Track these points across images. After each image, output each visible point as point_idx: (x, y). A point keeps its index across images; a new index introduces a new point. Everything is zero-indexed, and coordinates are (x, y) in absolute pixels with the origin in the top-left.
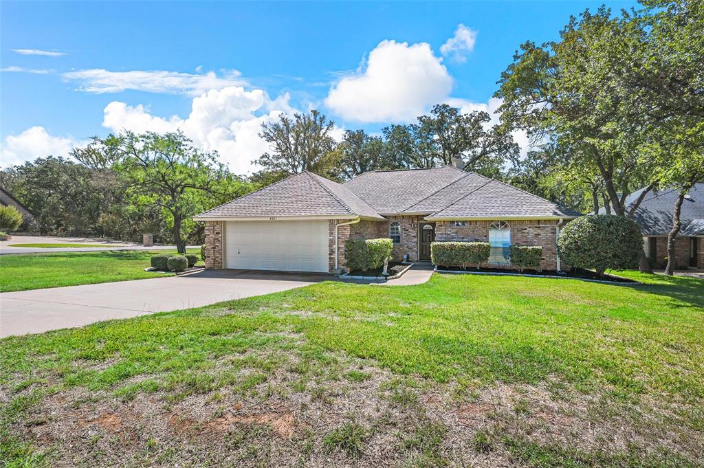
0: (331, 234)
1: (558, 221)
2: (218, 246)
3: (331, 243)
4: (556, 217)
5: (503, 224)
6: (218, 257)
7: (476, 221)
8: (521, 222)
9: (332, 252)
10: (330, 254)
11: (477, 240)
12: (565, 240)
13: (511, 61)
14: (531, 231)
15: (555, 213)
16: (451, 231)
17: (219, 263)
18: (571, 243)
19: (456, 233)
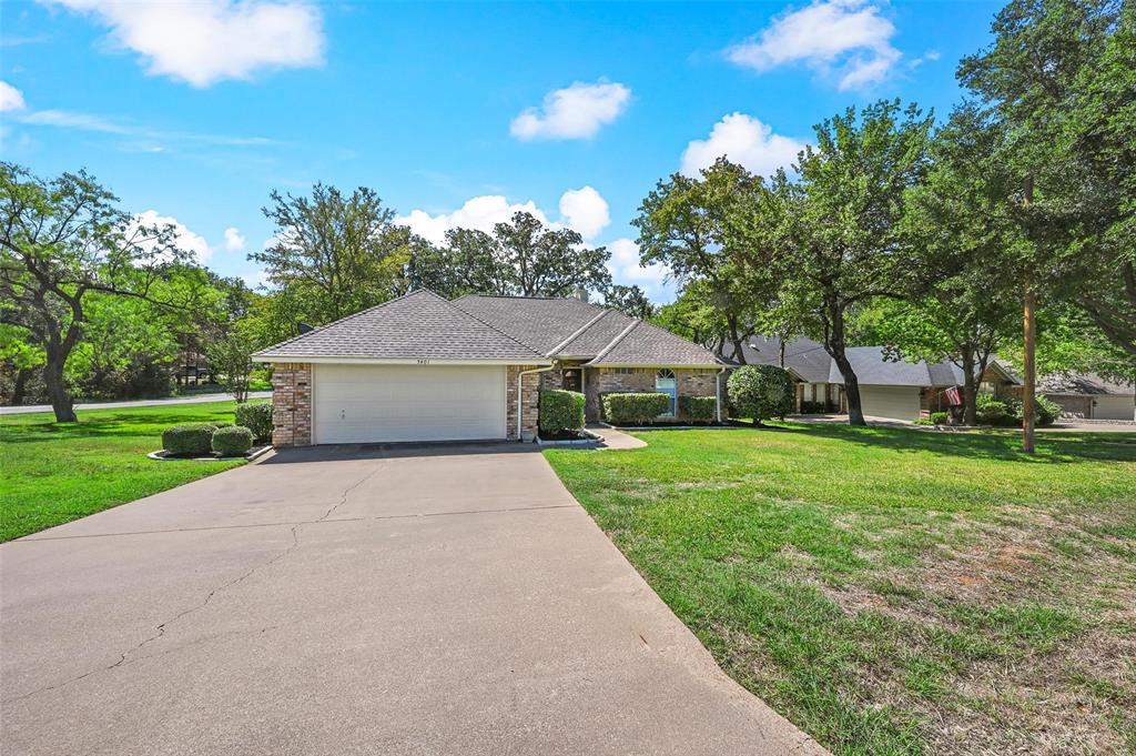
0: (511, 384)
1: (721, 370)
2: (302, 406)
3: (512, 397)
4: (719, 366)
5: (666, 373)
6: (301, 425)
7: (643, 369)
8: (687, 370)
9: (511, 410)
10: (508, 413)
11: (643, 391)
12: (737, 390)
13: (654, 188)
14: (695, 380)
15: (717, 362)
16: (617, 379)
17: (305, 435)
18: (744, 393)
19: (622, 382)
